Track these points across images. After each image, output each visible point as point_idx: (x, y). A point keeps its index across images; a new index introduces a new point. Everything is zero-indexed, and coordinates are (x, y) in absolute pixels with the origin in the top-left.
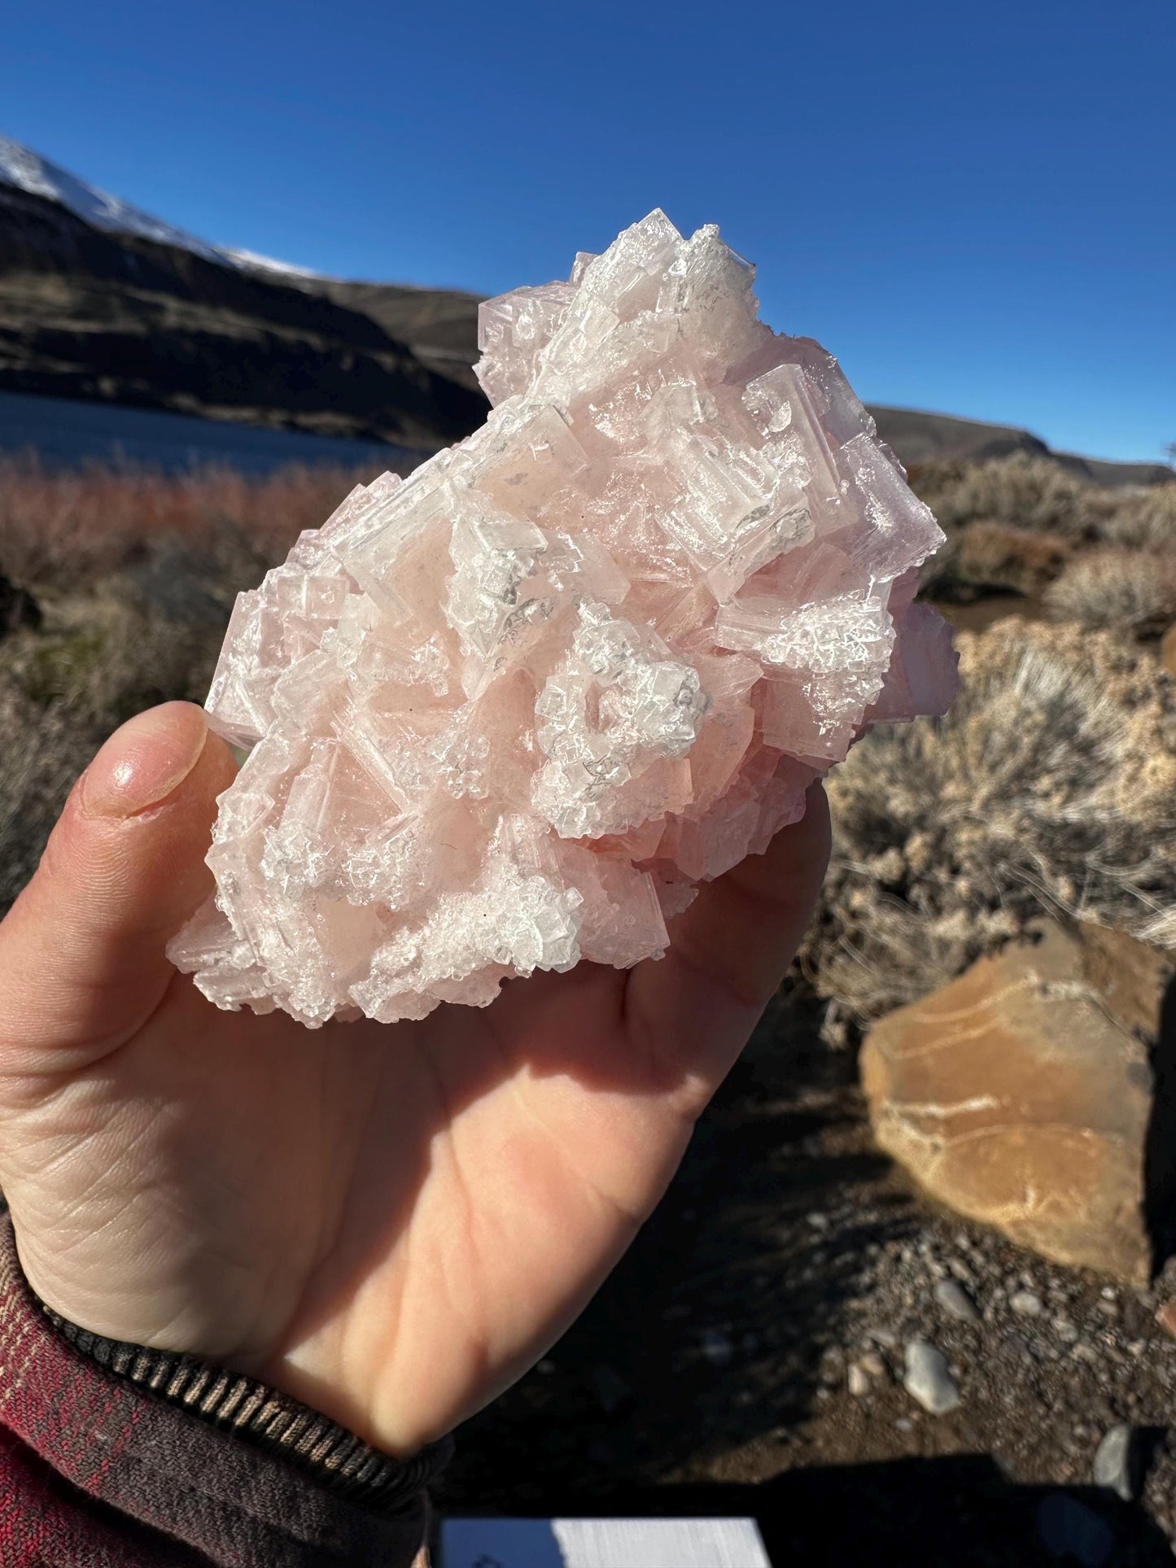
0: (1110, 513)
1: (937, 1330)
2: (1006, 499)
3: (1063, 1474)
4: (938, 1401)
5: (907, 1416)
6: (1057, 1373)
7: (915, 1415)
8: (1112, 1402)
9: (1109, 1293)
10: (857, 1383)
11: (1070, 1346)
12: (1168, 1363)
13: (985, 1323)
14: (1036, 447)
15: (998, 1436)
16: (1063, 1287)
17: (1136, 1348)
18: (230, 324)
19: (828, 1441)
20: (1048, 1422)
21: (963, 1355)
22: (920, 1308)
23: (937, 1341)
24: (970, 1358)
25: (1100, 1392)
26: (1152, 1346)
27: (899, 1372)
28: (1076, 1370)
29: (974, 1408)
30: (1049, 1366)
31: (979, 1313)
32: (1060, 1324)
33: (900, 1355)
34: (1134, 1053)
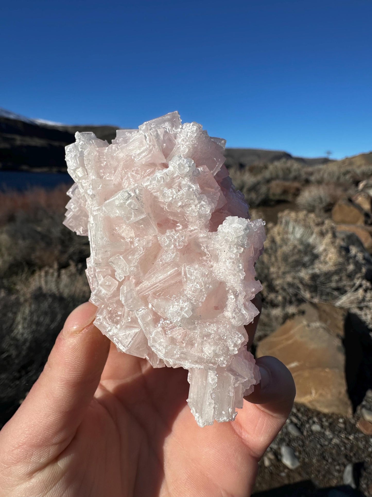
0: (311, 174)
1: (290, 441)
2: (281, 174)
3: (334, 483)
4: (293, 464)
5: (283, 471)
6: (328, 449)
7: (286, 471)
8: (346, 456)
9: (341, 420)
10: (267, 463)
11: (331, 440)
12: (362, 440)
13: (304, 436)
14: (288, 156)
15: (312, 473)
16: (327, 421)
17: (351, 437)
18: (37, 142)
19: (260, 484)
20: (327, 466)
21: (298, 448)
22: (284, 434)
23: (290, 445)
24: (301, 449)
25: (342, 453)
26: (356, 436)
27: (279, 457)
28: (334, 447)
29: (304, 466)
30: (325, 448)
31: (302, 433)
32: (328, 433)
33: (279, 451)
34: (338, 343)
